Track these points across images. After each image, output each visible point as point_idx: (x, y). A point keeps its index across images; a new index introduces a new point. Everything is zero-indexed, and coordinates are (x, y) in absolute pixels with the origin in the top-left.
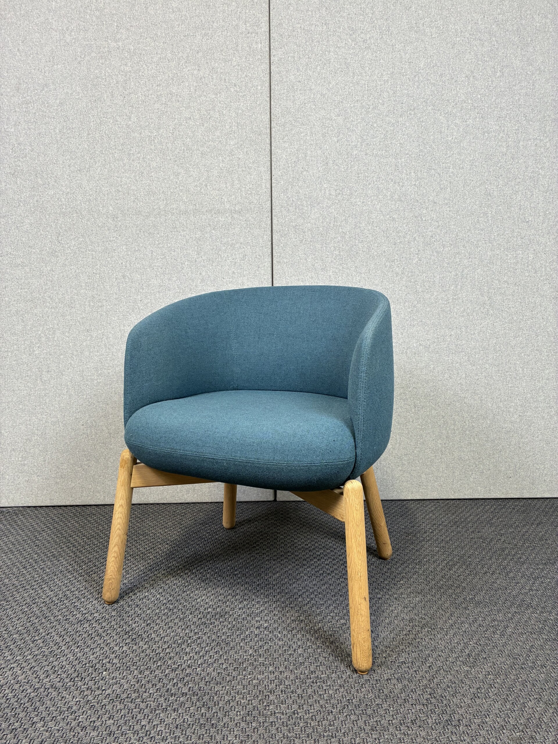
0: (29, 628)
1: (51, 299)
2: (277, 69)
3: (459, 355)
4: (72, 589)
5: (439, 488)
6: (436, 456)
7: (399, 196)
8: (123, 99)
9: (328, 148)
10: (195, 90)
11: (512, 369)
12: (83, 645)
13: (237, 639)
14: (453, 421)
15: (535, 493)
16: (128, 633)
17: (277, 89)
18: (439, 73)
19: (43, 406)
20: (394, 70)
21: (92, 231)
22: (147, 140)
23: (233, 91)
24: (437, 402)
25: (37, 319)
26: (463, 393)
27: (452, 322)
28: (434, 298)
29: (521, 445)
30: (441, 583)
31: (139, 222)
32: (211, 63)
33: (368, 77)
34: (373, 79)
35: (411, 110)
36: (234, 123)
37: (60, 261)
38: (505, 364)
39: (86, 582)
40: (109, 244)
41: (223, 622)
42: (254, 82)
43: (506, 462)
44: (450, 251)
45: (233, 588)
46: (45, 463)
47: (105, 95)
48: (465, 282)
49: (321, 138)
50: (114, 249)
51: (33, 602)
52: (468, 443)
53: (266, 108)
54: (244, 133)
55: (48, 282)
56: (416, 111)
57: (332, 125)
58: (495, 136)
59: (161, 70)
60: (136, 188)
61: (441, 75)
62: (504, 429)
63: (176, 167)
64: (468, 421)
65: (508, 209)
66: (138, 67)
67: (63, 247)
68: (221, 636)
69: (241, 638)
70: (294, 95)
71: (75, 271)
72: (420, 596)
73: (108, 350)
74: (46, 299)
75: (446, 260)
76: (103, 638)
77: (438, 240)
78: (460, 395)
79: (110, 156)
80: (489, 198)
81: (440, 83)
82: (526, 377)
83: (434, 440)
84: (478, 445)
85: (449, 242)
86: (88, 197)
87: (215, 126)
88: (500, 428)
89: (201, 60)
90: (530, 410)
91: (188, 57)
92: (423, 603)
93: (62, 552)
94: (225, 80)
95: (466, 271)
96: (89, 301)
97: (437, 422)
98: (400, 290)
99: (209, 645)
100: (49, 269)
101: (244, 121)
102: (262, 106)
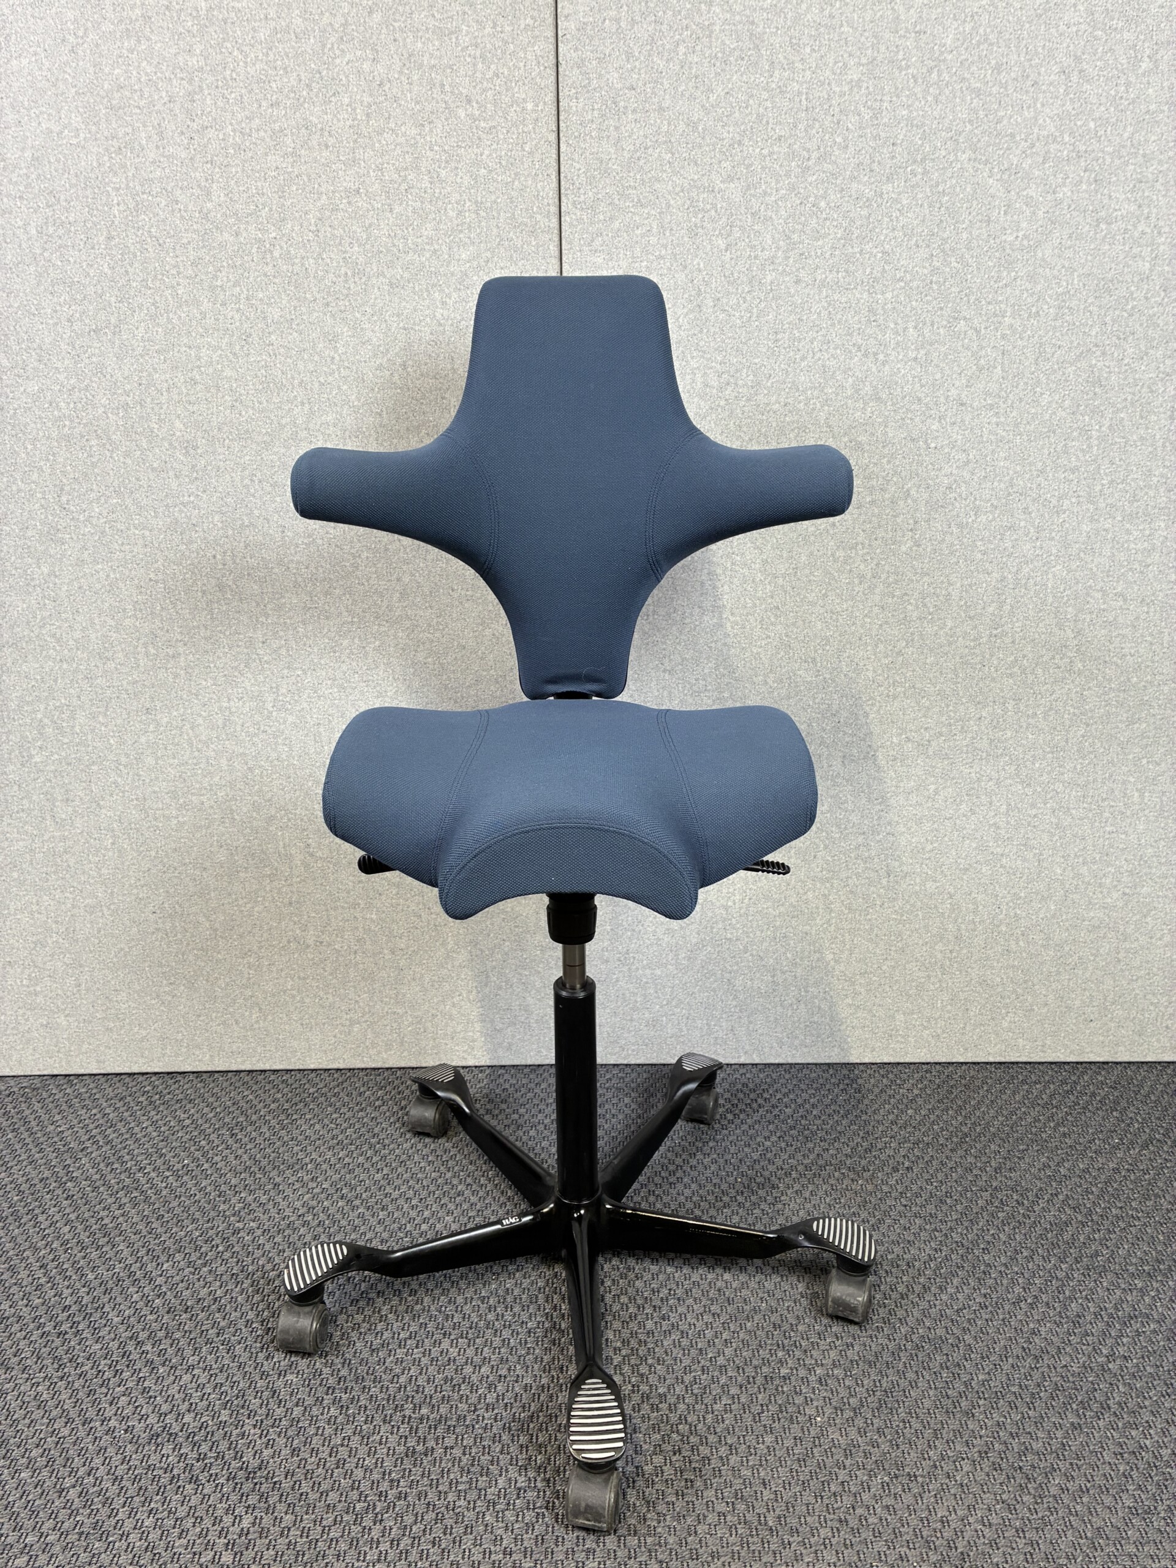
0: (52, 1452)
1: (58, 641)
2: (574, 55)
3: (996, 763)
4: (140, 1335)
5: (933, 1042)
6: (929, 977)
7: (876, 388)
8: (188, 144)
9: (702, 265)
10: (368, 115)
11: (1116, 793)
12: (161, 1509)
13: (479, 1503)
14: (973, 904)
15: (1143, 1051)
16: (251, 1476)
17: (574, 108)
18: (993, 62)
19: (64, 872)
20: (875, 54)
21: (138, 479)
22: (254, 250)
23: (463, 115)
24: (940, 863)
25: (30, 686)
26: (998, 846)
27: (986, 690)
28: (947, 634)
29: (1121, 956)
30: (920, 1331)
31: (248, 458)
32: (405, 39)
33: (808, 73)
34: (822, 78)
35: (915, 161)
36: (468, 204)
37: (69, 553)
38: (1102, 783)
39: (168, 1312)
40: (181, 511)
41: (452, 1448)
42: (516, 90)
43: (1085, 990)
44: (991, 521)
45: (477, 1341)
46: (79, 990)
47: (143, 135)
48: (1022, 597)
49: (686, 239)
50: (194, 522)
51: (60, 1374)
52: (1004, 950)
53: (547, 161)
54: (495, 230)
55: (47, 602)
56: (929, 164)
57: (714, 206)
58: (1126, 231)
59: (279, 63)
60: (234, 374)
61: (998, 68)
62: (1087, 923)
63: (329, 320)
64: (1007, 904)
65: (1142, 417)
66: (219, 57)
67: (71, 520)
68: (446, 1493)
69: (489, 1497)
70: (617, 124)
71: (108, 576)
72: (872, 1371)
73: (196, 754)
74: (46, 641)
75: (979, 543)
76: (201, 1487)
77: (964, 496)
78: (992, 850)
79: (168, 292)
80: (1097, 390)
81: (994, 90)
82: (1146, 812)
83: (927, 943)
84: (1024, 955)
85: (990, 500)
86: (123, 398)
87: (421, 212)
88: (1078, 919)
89: (380, 34)
90: (1148, 880)
91: (345, 25)
92: (878, 1393)
93: (121, 1219)
94: (442, 85)
95: (1026, 570)
96: (145, 645)
97: (936, 907)
98: (866, 616)
99: (420, 1518)
100: (46, 570)
101: (493, 197)
102: (537, 156)
